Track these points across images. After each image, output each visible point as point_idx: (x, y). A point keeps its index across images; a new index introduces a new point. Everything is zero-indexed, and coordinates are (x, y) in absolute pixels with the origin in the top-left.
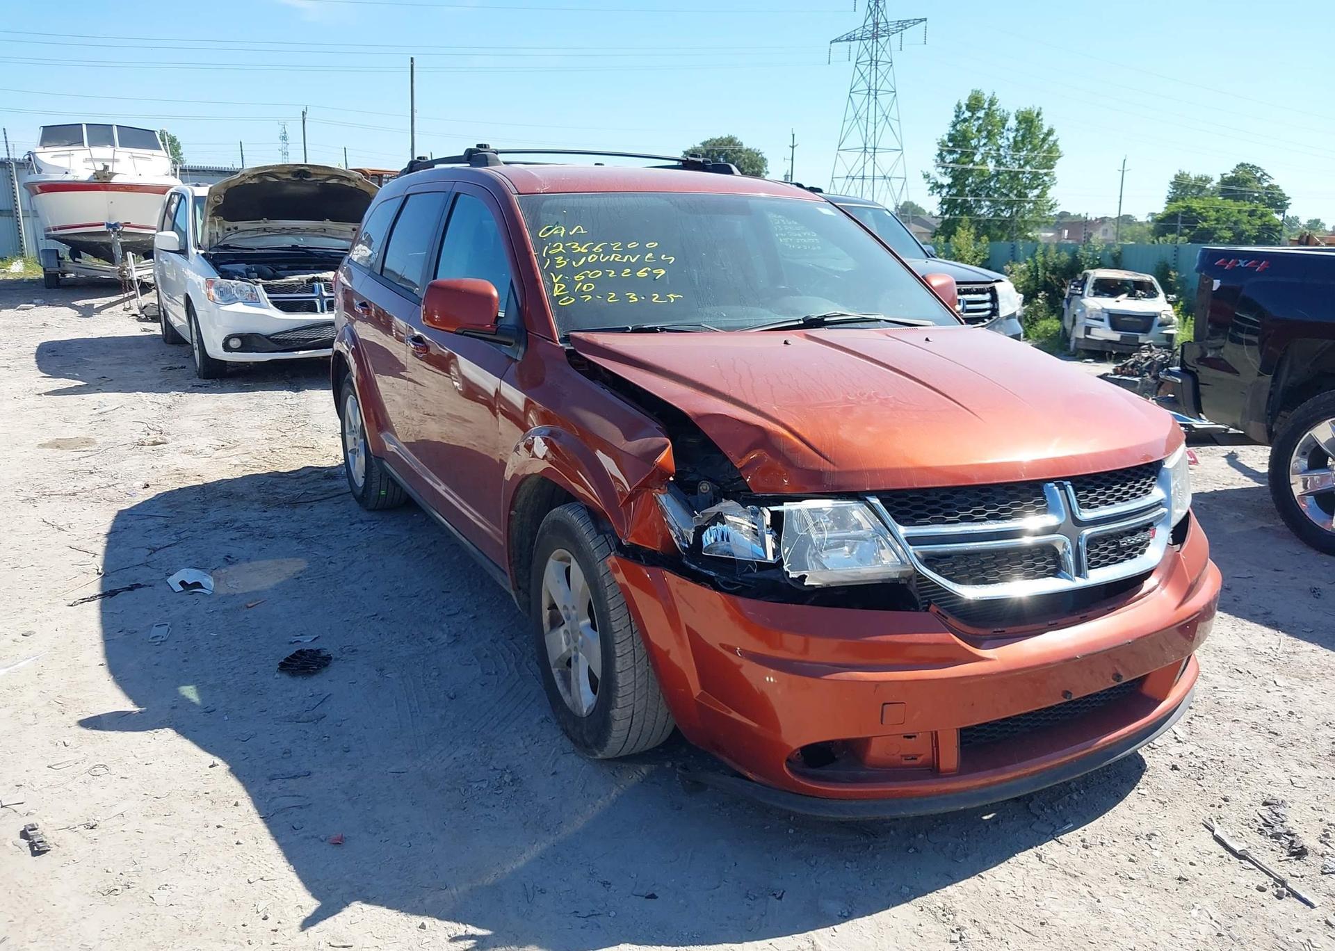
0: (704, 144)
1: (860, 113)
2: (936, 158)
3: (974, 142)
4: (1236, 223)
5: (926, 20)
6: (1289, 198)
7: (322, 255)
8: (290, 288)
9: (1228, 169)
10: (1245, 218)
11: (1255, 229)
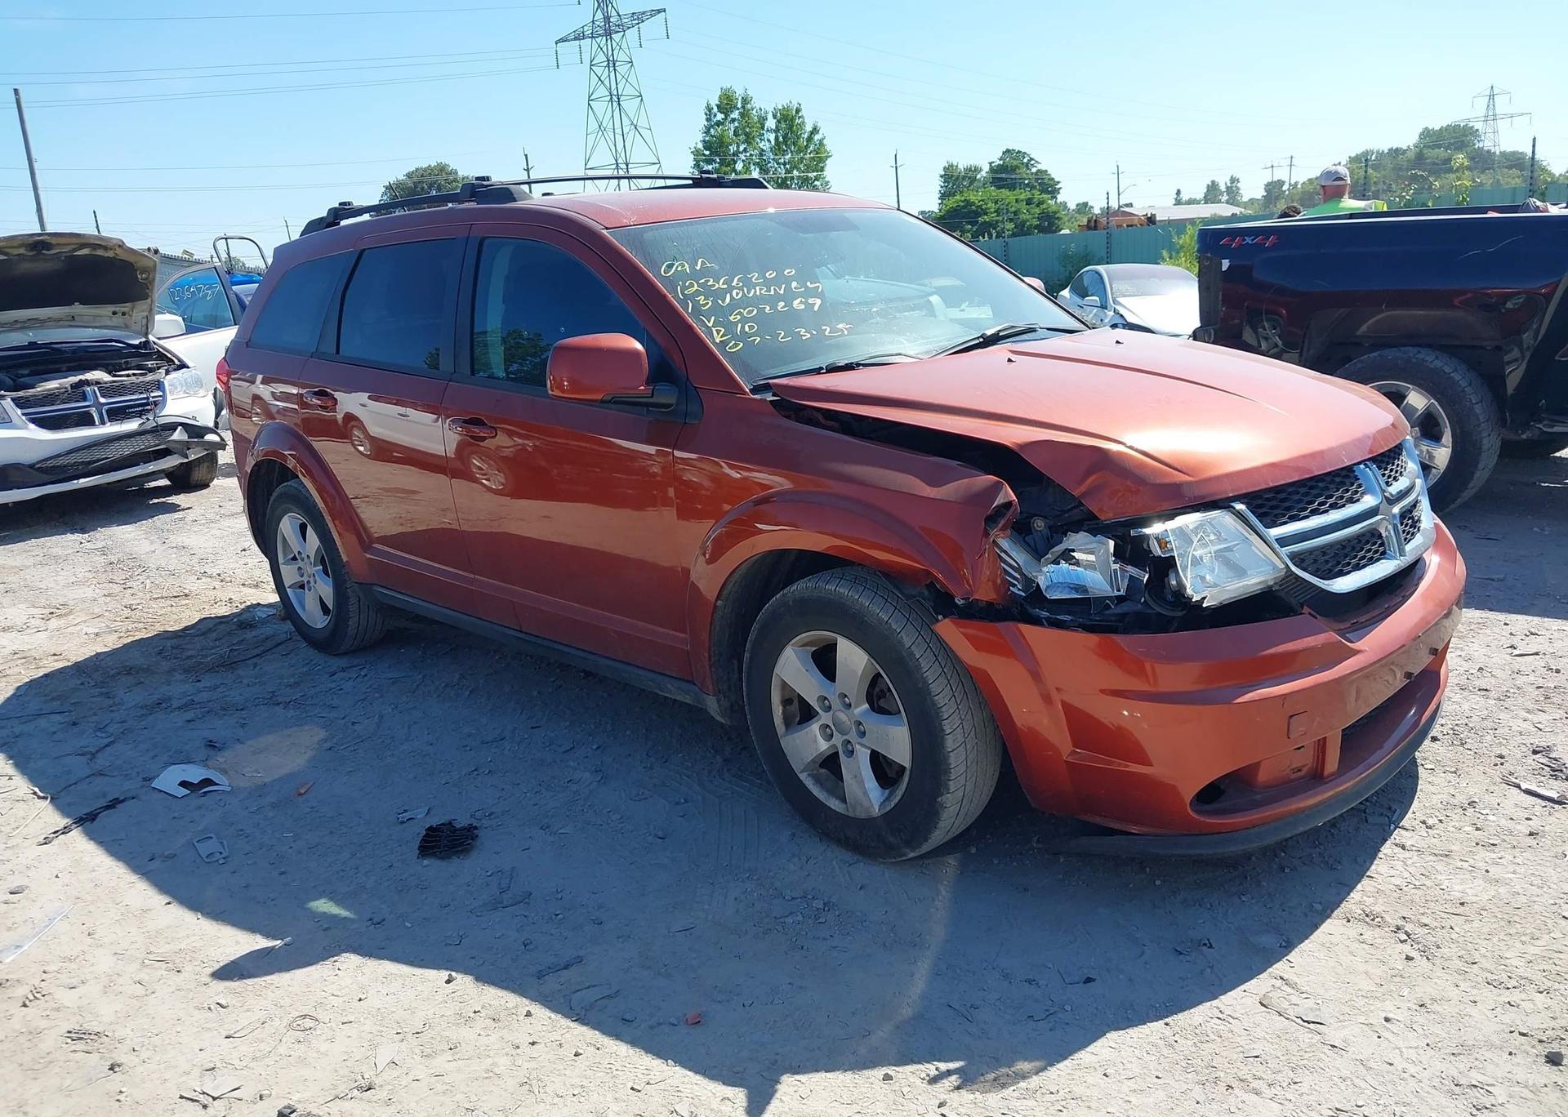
0: (409, 175)
1: (604, 124)
2: (692, 170)
3: (733, 148)
4: (1015, 213)
5: (665, 11)
6: (1059, 182)
7: (74, 351)
8: (50, 398)
9: (995, 157)
10: (1024, 208)
11: (1034, 218)
